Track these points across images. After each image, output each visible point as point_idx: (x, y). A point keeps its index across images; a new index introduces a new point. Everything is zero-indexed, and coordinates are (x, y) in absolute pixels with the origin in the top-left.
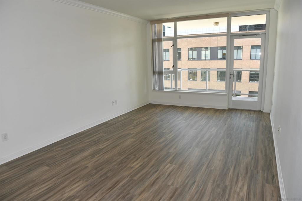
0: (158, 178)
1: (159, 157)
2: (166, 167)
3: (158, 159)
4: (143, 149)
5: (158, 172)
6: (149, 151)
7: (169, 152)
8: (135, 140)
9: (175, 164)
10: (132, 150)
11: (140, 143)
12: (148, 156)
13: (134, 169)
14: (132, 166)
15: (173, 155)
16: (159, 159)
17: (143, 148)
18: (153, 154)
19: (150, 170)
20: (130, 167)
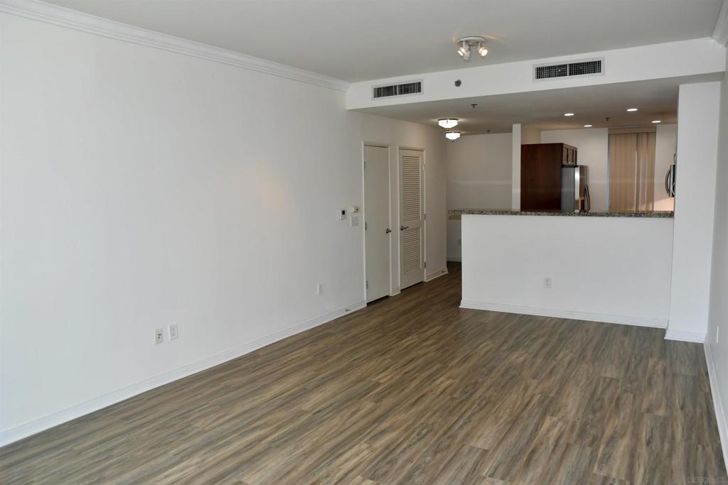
0: (405, 365)
1: (399, 393)
2: (389, 377)
3: (403, 390)
4: (437, 411)
5: (404, 372)
6: (421, 407)
7: (376, 402)
8: (472, 444)
9: (371, 381)
10: (464, 410)
11: (449, 429)
12: (423, 396)
13: (447, 376)
14: (451, 380)
15: (368, 395)
16: (400, 390)
17: (438, 414)
18: (413, 400)
19: (417, 374)
20: (455, 378)
